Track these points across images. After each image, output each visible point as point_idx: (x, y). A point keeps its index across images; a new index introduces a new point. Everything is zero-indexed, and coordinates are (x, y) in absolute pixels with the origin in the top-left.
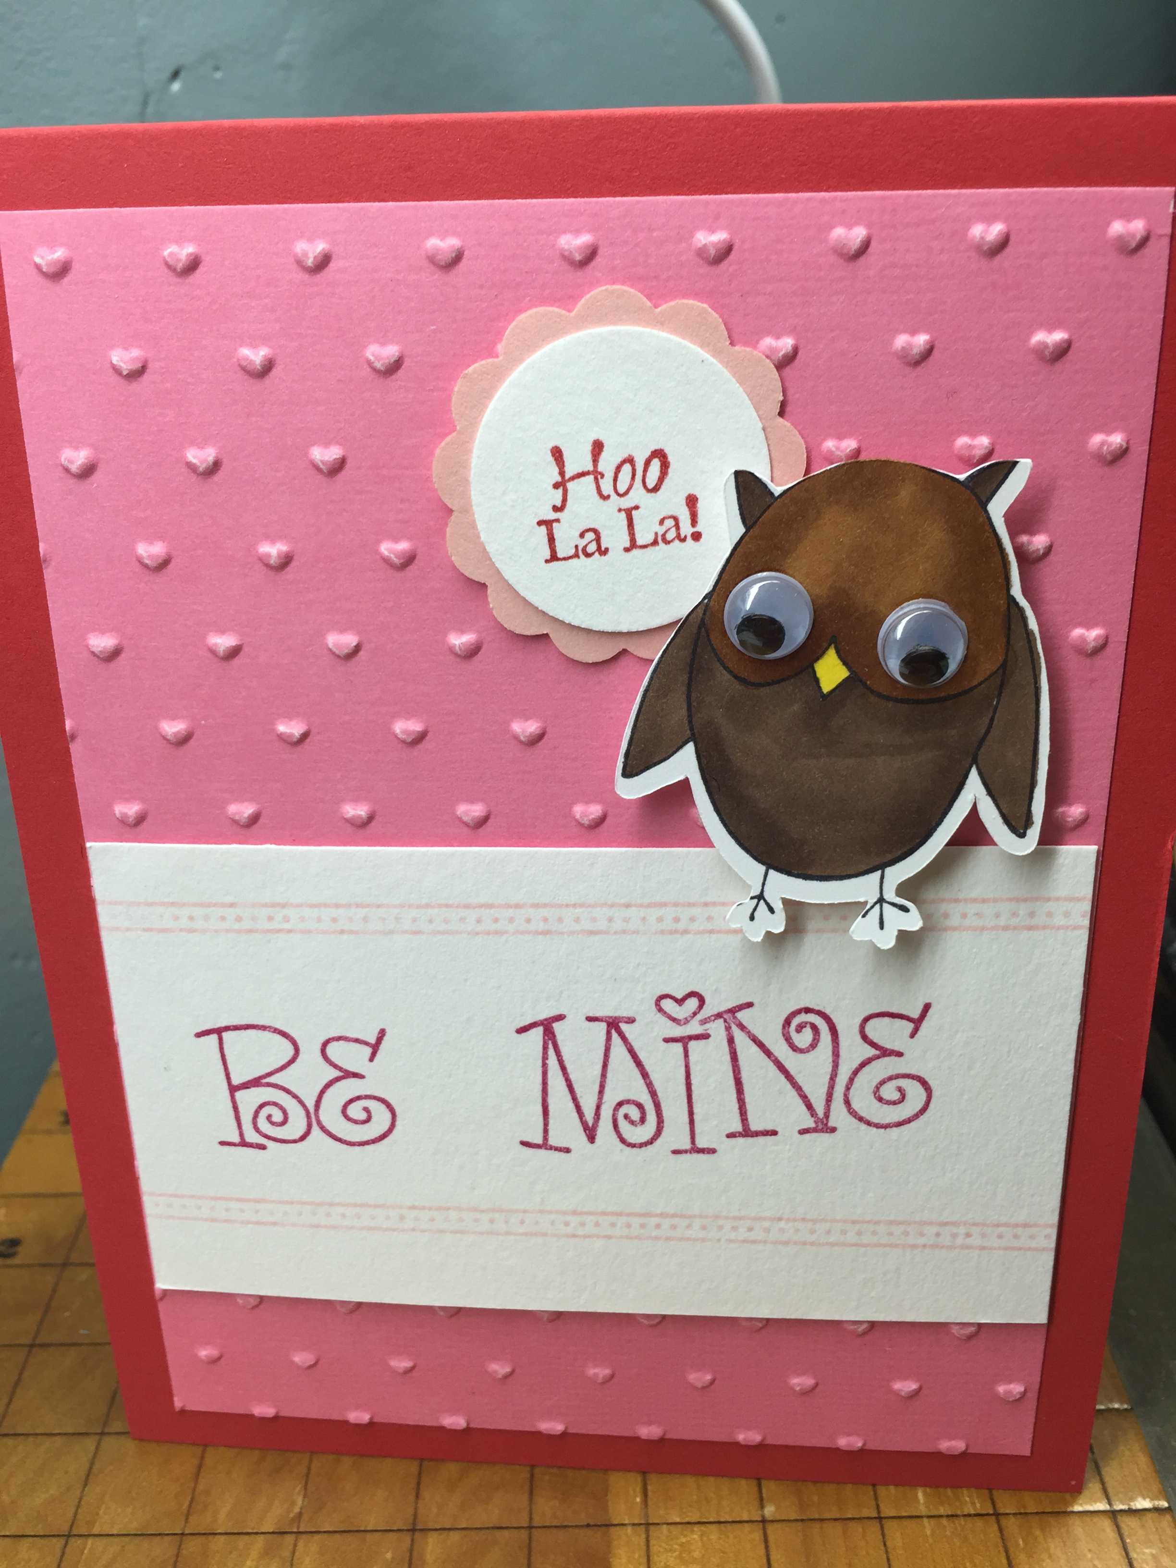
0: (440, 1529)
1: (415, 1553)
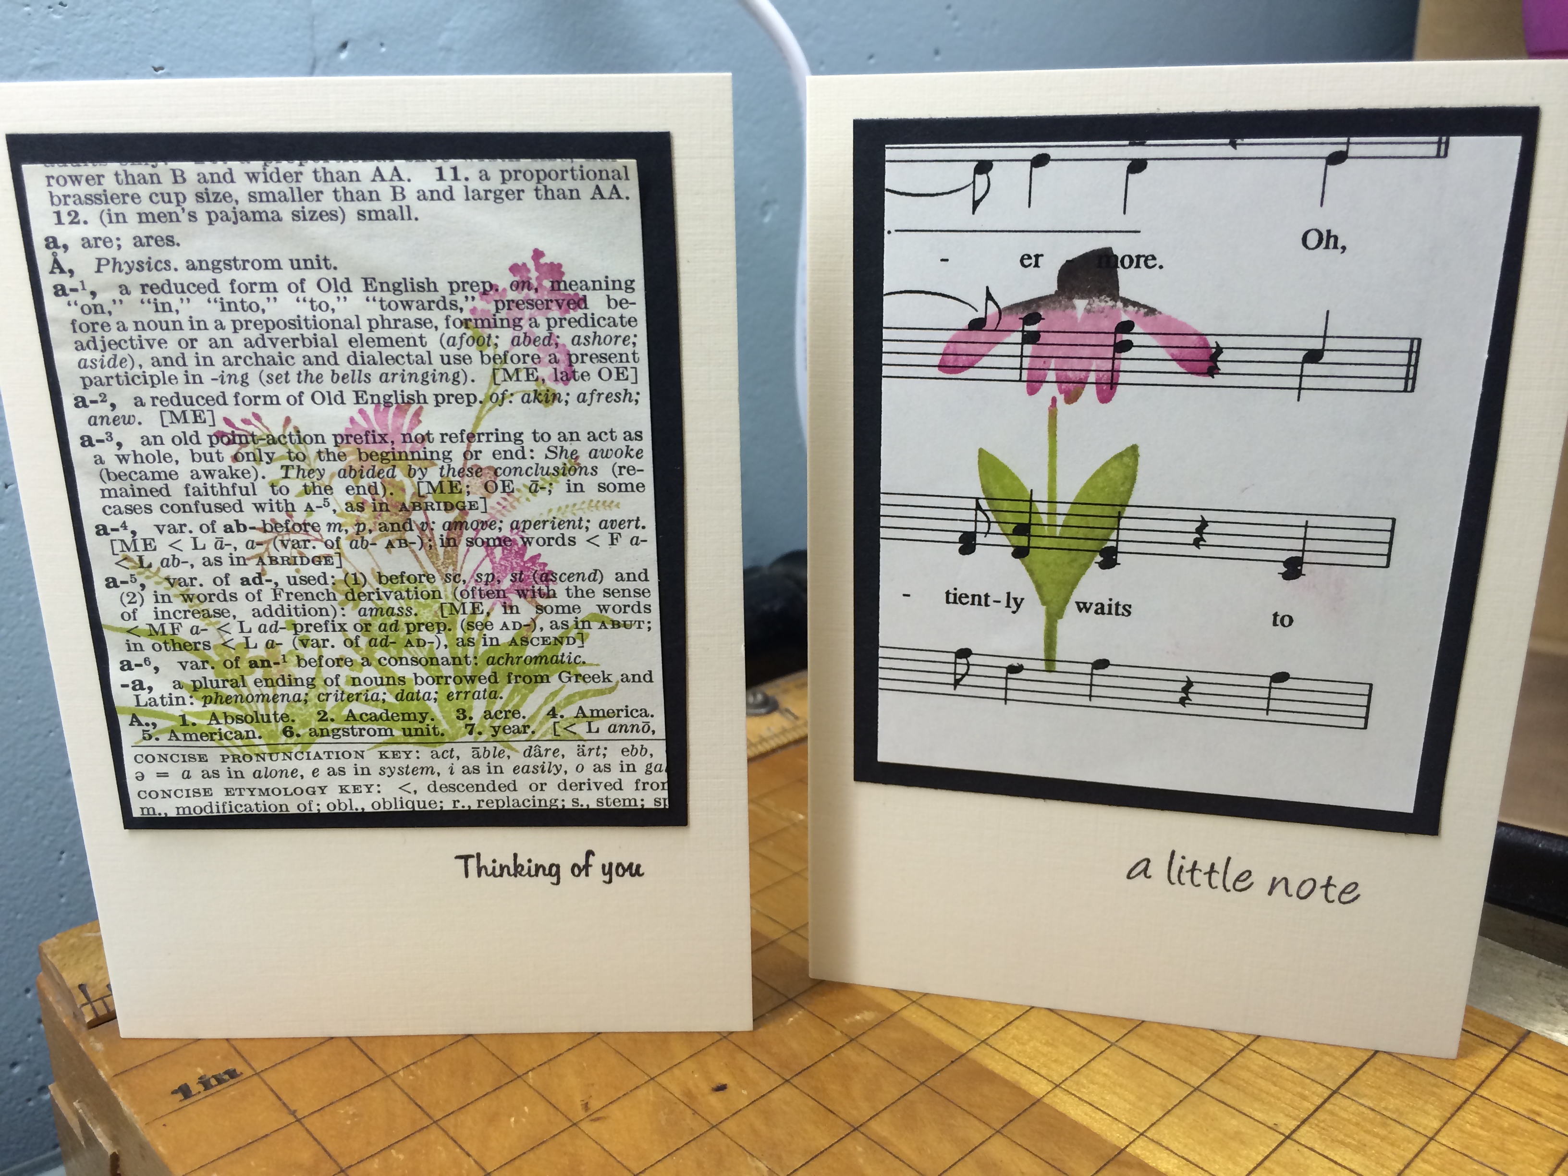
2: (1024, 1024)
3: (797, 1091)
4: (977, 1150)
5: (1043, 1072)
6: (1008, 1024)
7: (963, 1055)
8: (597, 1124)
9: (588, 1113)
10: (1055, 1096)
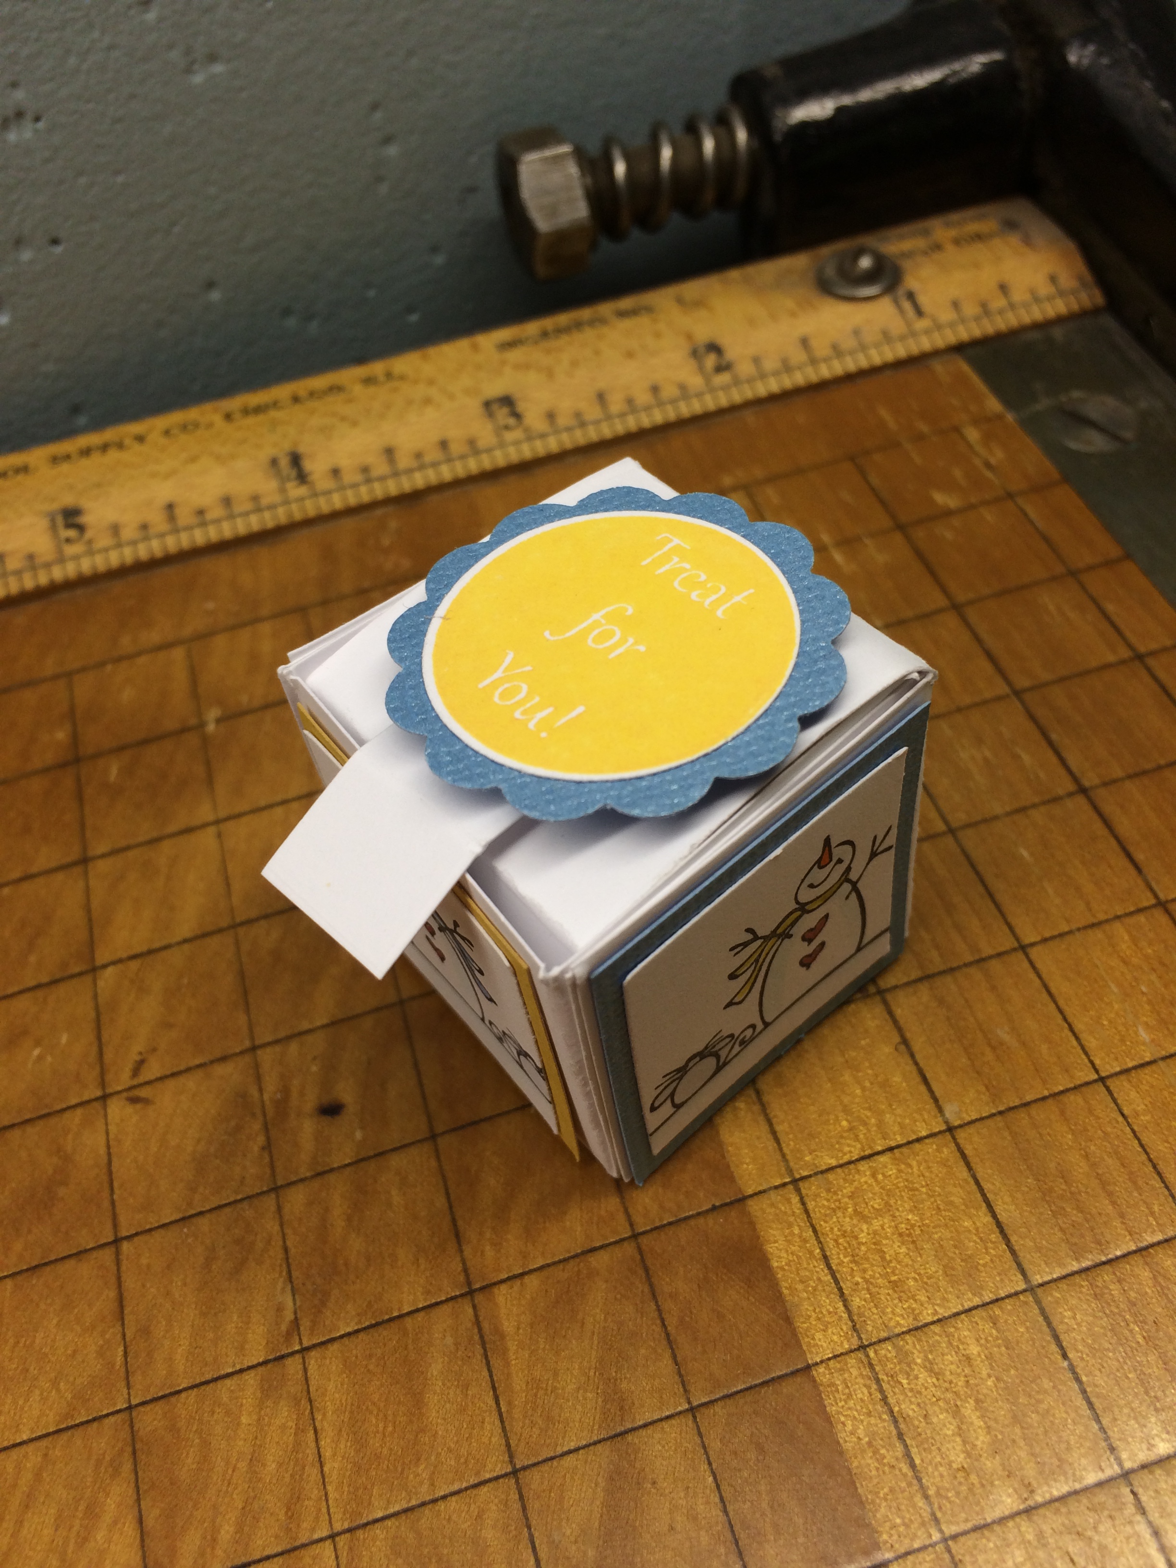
0: (509, 1279)
1: (486, 1325)
2: (892, 1172)
3: (433, 1163)
4: (629, 1437)
5: (856, 1302)
6: (863, 1158)
7: (744, 1199)
8: (130, 1109)
9: (135, 1082)
10: (841, 1370)
